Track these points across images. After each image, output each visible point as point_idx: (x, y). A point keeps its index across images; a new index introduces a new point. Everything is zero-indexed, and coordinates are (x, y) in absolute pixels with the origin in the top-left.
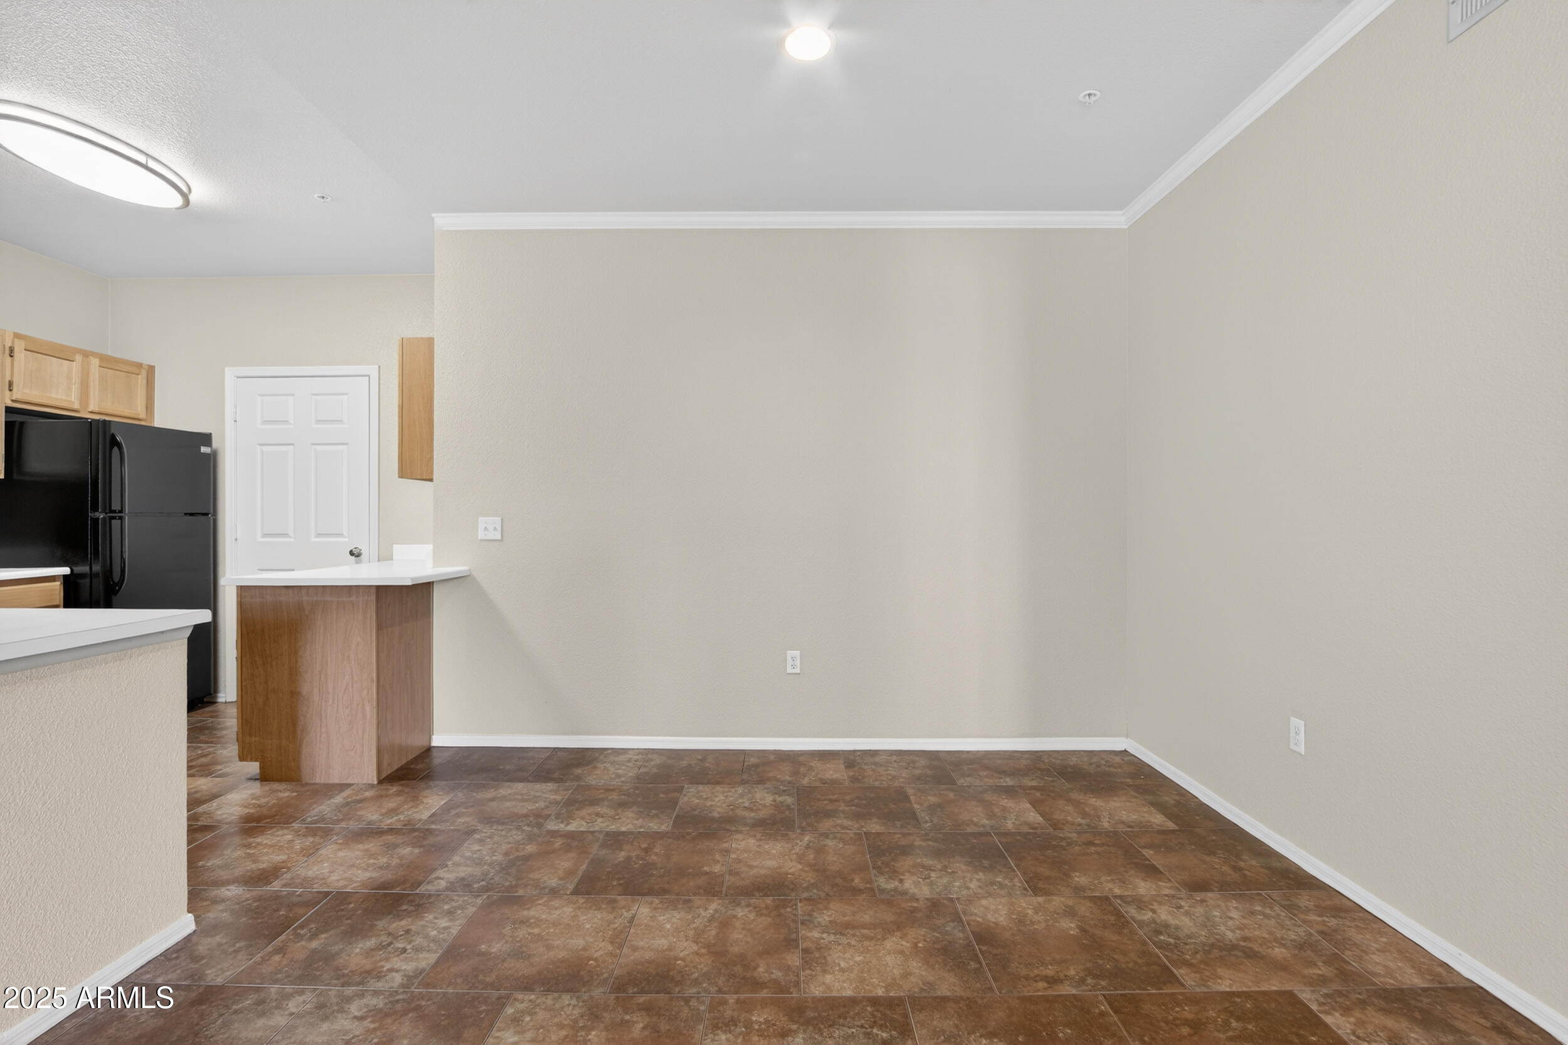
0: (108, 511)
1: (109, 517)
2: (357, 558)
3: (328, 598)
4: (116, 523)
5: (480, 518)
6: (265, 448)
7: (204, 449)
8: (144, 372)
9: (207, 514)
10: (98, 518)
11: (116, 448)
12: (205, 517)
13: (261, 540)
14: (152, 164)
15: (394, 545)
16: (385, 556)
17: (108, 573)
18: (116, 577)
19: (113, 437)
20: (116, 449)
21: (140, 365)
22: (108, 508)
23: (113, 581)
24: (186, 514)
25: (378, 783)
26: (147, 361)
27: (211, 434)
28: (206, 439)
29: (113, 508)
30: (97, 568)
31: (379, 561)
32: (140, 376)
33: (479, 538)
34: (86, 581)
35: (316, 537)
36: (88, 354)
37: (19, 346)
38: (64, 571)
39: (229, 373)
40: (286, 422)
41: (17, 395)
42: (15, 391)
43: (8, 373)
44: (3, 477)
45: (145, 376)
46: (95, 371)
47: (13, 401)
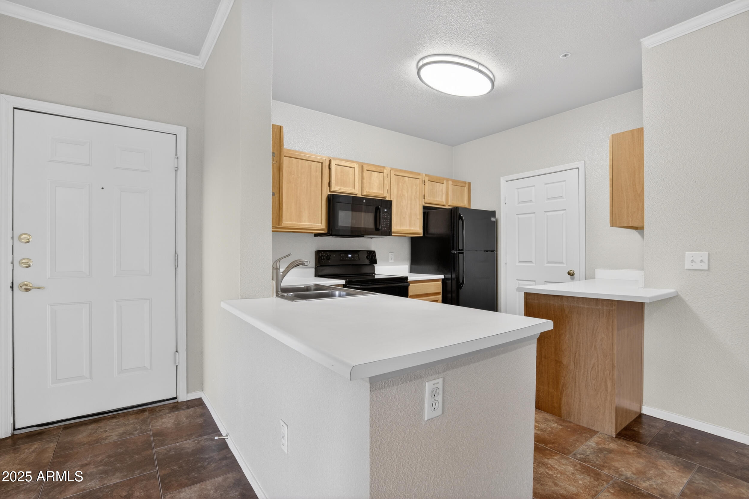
0: (458, 250)
1: (458, 252)
2: (572, 276)
3: (581, 305)
4: (461, 255)
5: (686, 253)
6: (520, 216)
7: (493, 219)
8: (467, 185)
9: (493, 251)
10: (454, 253)
11: (460, 220)
12: (493, 252)
13: (518, 264)
14: (481, 68)
15: (596, 270)
16: (589, 276)
17: (458, 278)
18: (461, 281)
19: (460, 215)
21: (465, 183)
22: (458, 248)
23: (460, 283)
24: (485, 251)
25: (615, 437)
26: (468, 180)
27: (495, 211)
28: (493, 214)
29: (460, 248)
30: (454, 276)
31: (585, 279)
32: (466, 188)
33: (686, 268)
34: (450, 282)
35: (547, 263)
36: (447, 180)
37: (427, 179)
38: (442, 277)
39: (502, 180)
40: (531, 201)
41: (426, 201)
42: (425, 199)
43: (424, 191)
44: (422, 235)
45: (467, 187)
46: (450, 187)
47: (425, 203)
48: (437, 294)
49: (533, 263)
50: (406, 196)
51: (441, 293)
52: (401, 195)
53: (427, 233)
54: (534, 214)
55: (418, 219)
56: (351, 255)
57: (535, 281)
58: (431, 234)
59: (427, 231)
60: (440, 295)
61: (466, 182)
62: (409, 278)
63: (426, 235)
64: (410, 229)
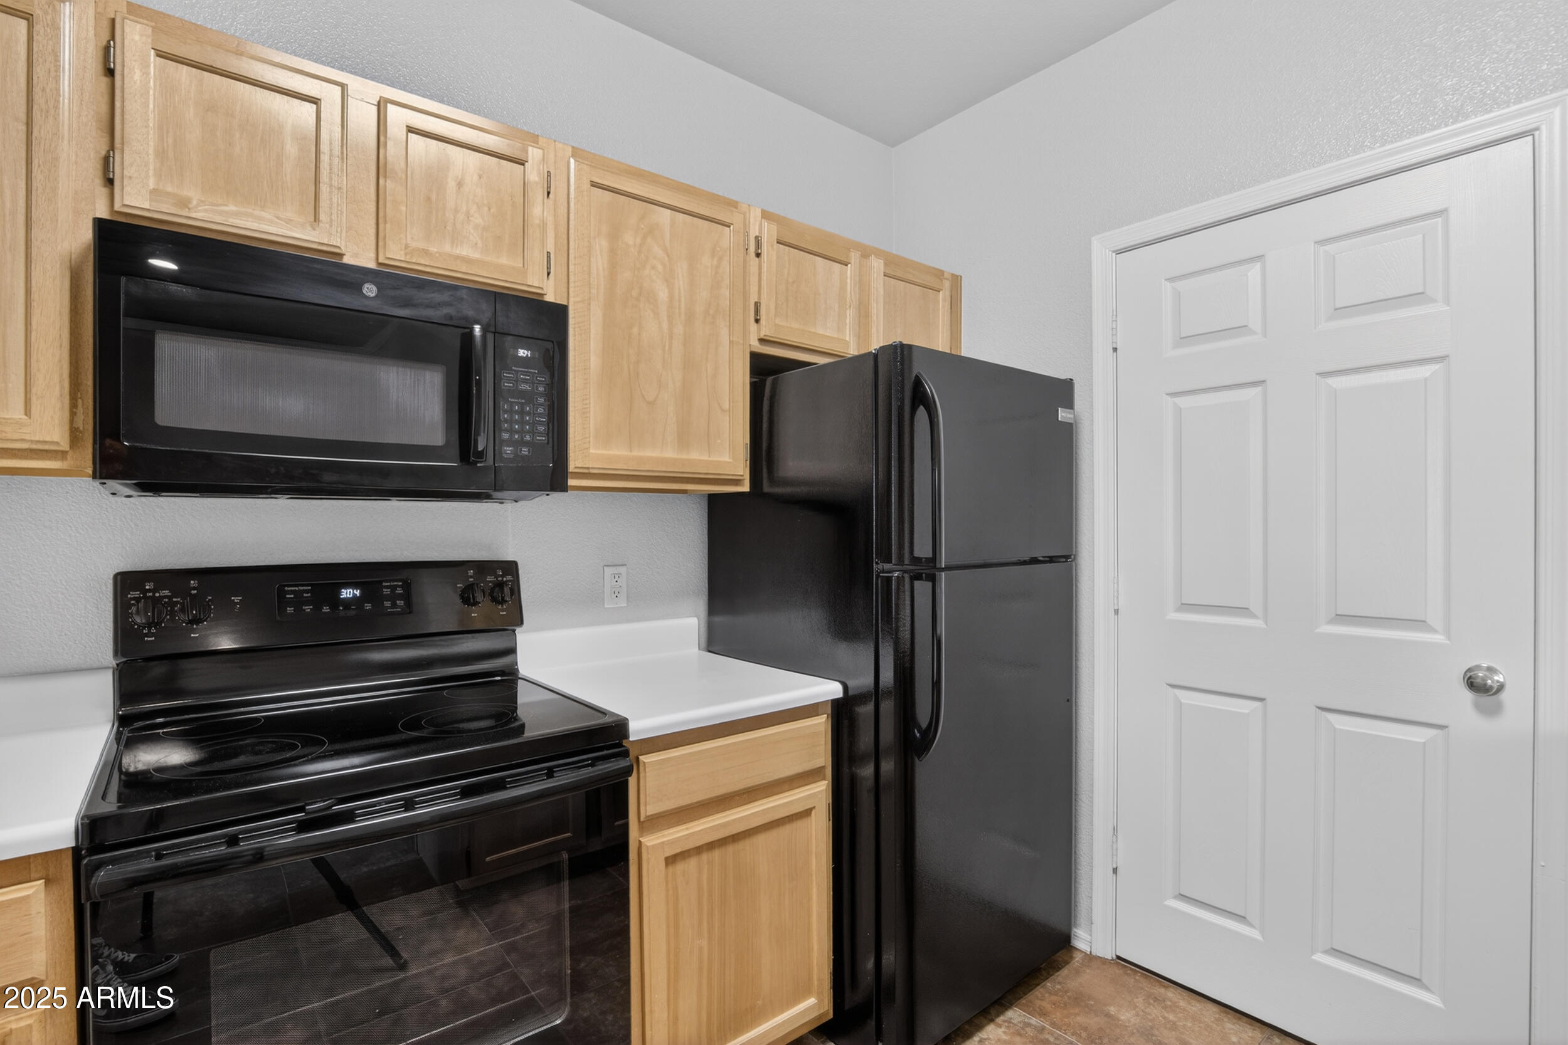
0: (908, 560)
1: (911, 573)
2: (1486, 697)
4: (923, 590)
6: (1183, 399)
7: (1063, 415)
8: (946, 284)
10: (891, 570)
11: (921, 405)
12: (1056, 565)
13: (1173, 616)
18: (923, 718)
19: (918, 383)
20: (921, 411)
21: (939, 274)
22: (907, 554)
26: (949, 266)
27: (1073, 380)
28: (1064, 391)
29: (918, 555)
30: (888, 680)
32: (941, 291)
34: (869, 708)
35: (1331, 622)
36: (866, 252)
37: (769, 233)
38: (832, 689)
39: (1100, 251)
40: (1242, 329)
41: (766, 331)
42: (763, 322)
43: (754, 289)
44: (746, 488)
45: (948, 293)
46: (878, 283)
47: (762, 341)
48: (809, 777)
49: (1253, 616)
50: (663, 294)
51: (829, 772)
52: (635, 293)
53: (773, 481)
54: (1259, 389)
55: (723, 411)
56: (358, 593)
57: (1261, 700)
58: (786, 482)
59: (770, 471)
60: (824, 779)
61: (942, 272)
62: (633, 726)
63: (767, 489)
64: (684, 456)
